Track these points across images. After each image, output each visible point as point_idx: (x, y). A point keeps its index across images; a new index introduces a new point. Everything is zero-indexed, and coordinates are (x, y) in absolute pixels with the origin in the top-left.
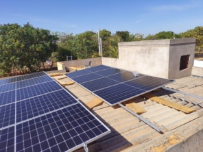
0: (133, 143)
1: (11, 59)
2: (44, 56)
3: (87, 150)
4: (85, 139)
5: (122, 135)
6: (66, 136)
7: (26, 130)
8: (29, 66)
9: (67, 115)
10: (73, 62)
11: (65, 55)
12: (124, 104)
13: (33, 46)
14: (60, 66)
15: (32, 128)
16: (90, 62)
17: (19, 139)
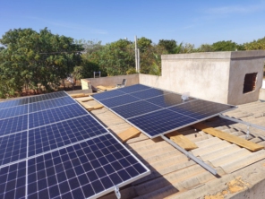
0: (179, 189)
1: (22, 74)
2: (64, 71)
3: (119, 195)
4: (117, 181)
5: (165, 177)
6: (92, 176)
7: (40, 167)
8: (44, 83)
9: (94, 148)
10: (102, 80)
11: (92, 71)
12: (168, 136)
13: (51, 57)
14: (85, 84)
15: (49, 164)
16: (124, 80)
17: (31, 178)
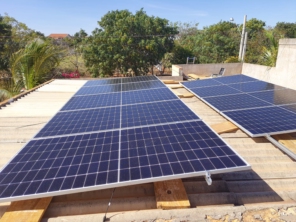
0: (284, 198)
1: (115, 57)
3: (209, 182)
5: (266, 181)
7: (132, 138)
10: (194, 67)
13: (143, 41)
14: (176, 70)
15: (139, 137)
16: (222, 69)
